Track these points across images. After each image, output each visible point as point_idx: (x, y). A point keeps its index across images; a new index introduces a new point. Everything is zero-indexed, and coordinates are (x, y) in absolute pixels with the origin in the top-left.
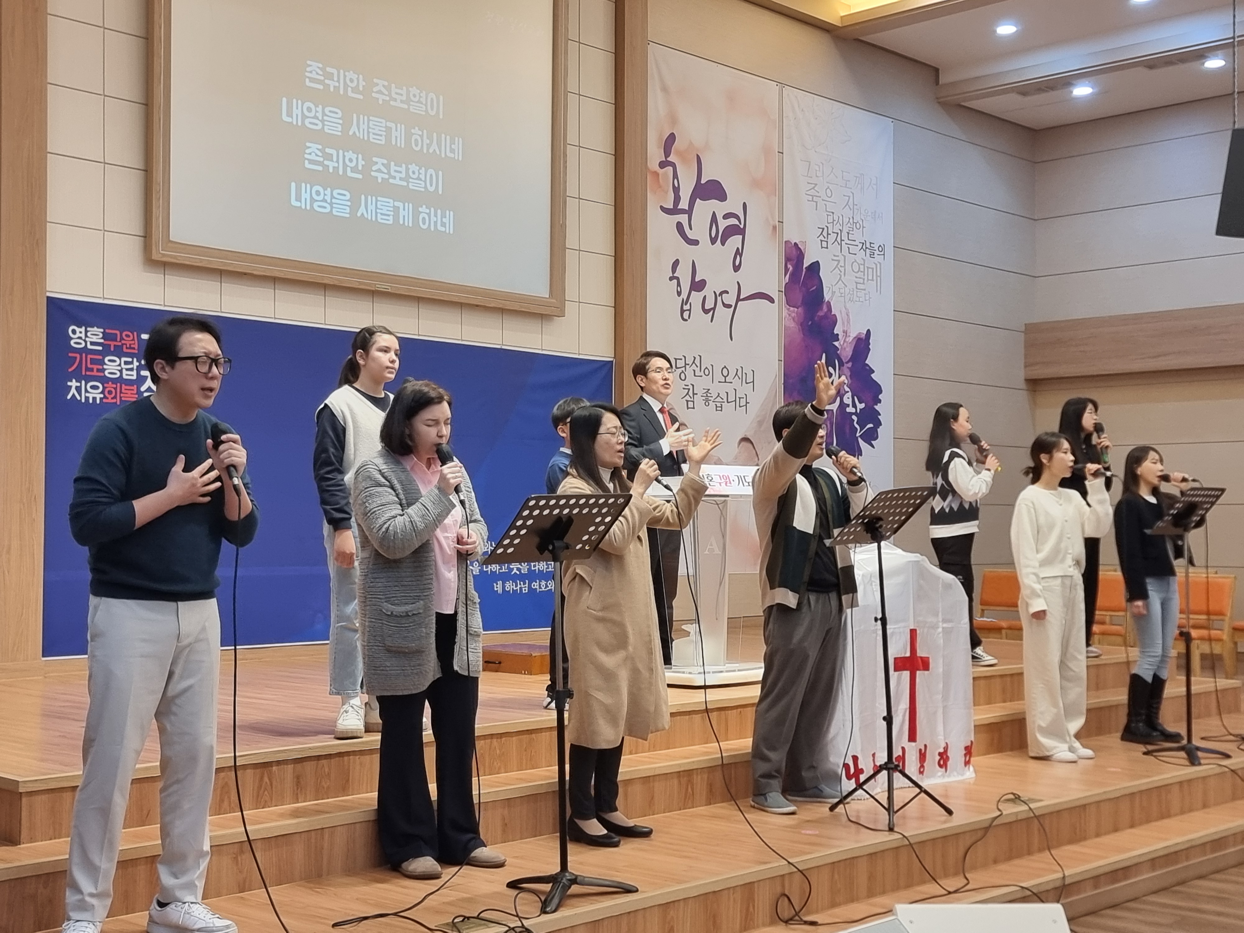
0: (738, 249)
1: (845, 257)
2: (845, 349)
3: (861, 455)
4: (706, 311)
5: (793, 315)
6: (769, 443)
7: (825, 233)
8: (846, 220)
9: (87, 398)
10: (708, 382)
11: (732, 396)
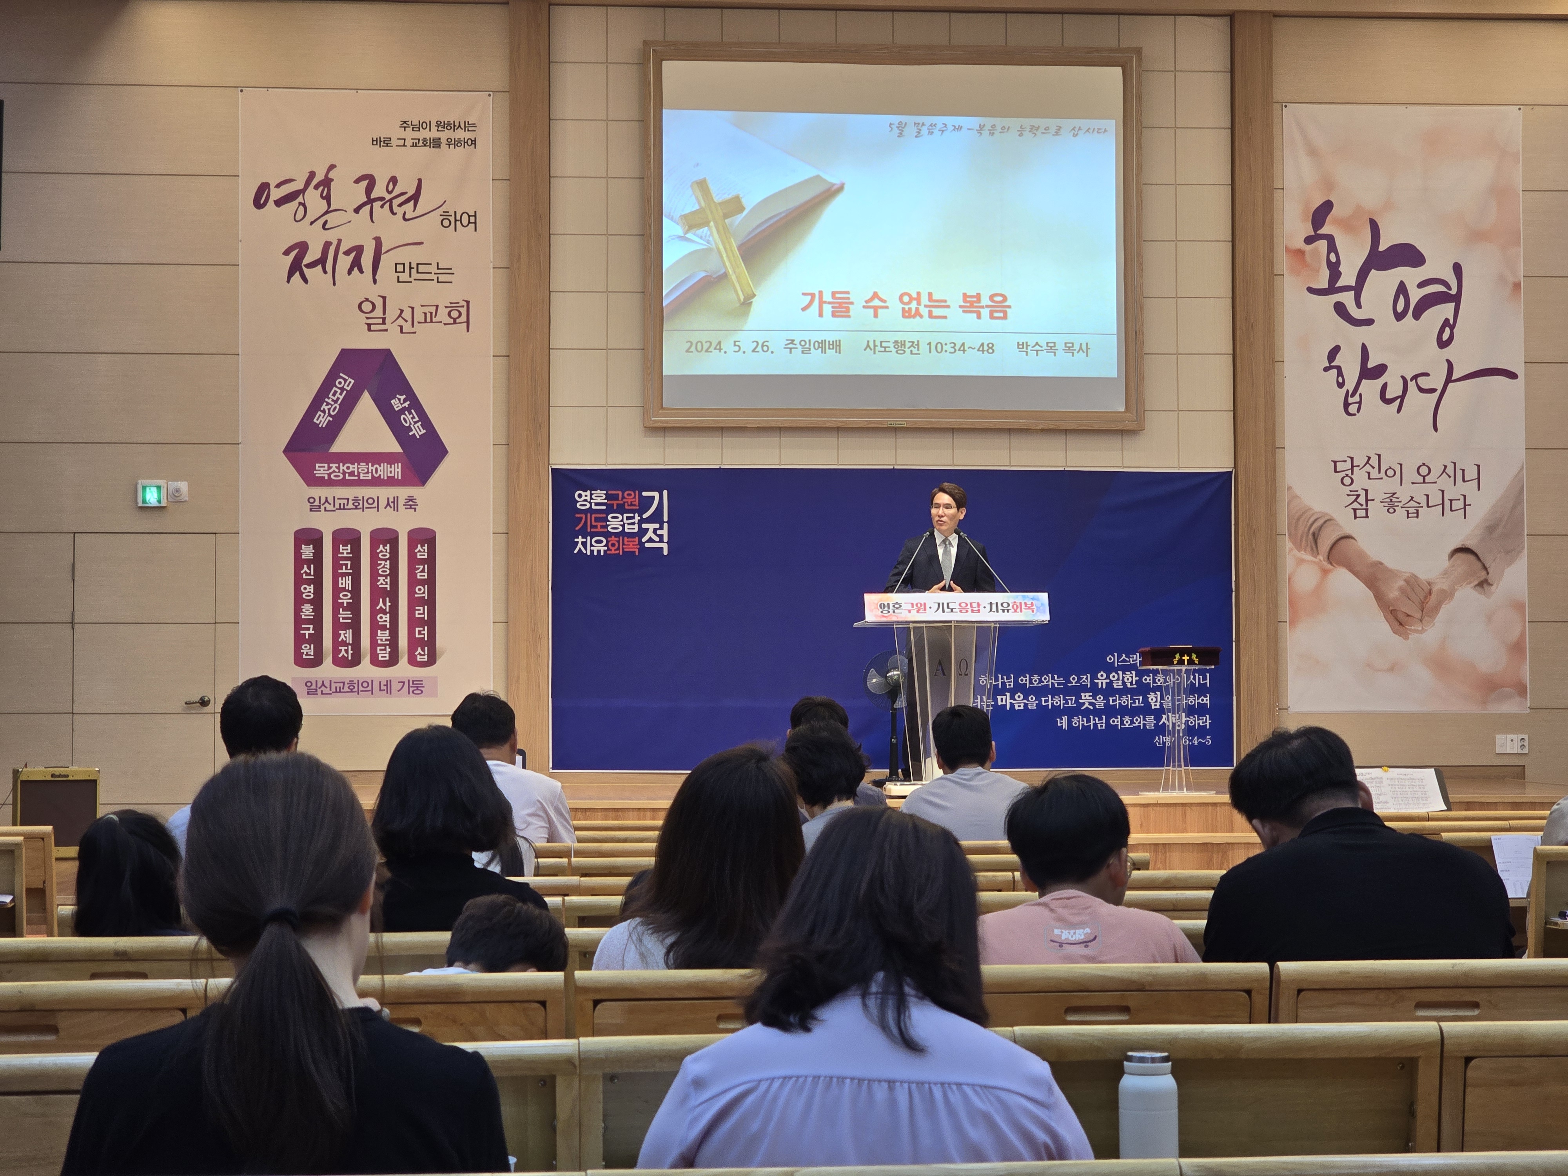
0: (1447, 320)
4: (1389, 402)
6: (1507, 552)
9: (592, 551)
10: (1390, 485)
11: (1435, 499)
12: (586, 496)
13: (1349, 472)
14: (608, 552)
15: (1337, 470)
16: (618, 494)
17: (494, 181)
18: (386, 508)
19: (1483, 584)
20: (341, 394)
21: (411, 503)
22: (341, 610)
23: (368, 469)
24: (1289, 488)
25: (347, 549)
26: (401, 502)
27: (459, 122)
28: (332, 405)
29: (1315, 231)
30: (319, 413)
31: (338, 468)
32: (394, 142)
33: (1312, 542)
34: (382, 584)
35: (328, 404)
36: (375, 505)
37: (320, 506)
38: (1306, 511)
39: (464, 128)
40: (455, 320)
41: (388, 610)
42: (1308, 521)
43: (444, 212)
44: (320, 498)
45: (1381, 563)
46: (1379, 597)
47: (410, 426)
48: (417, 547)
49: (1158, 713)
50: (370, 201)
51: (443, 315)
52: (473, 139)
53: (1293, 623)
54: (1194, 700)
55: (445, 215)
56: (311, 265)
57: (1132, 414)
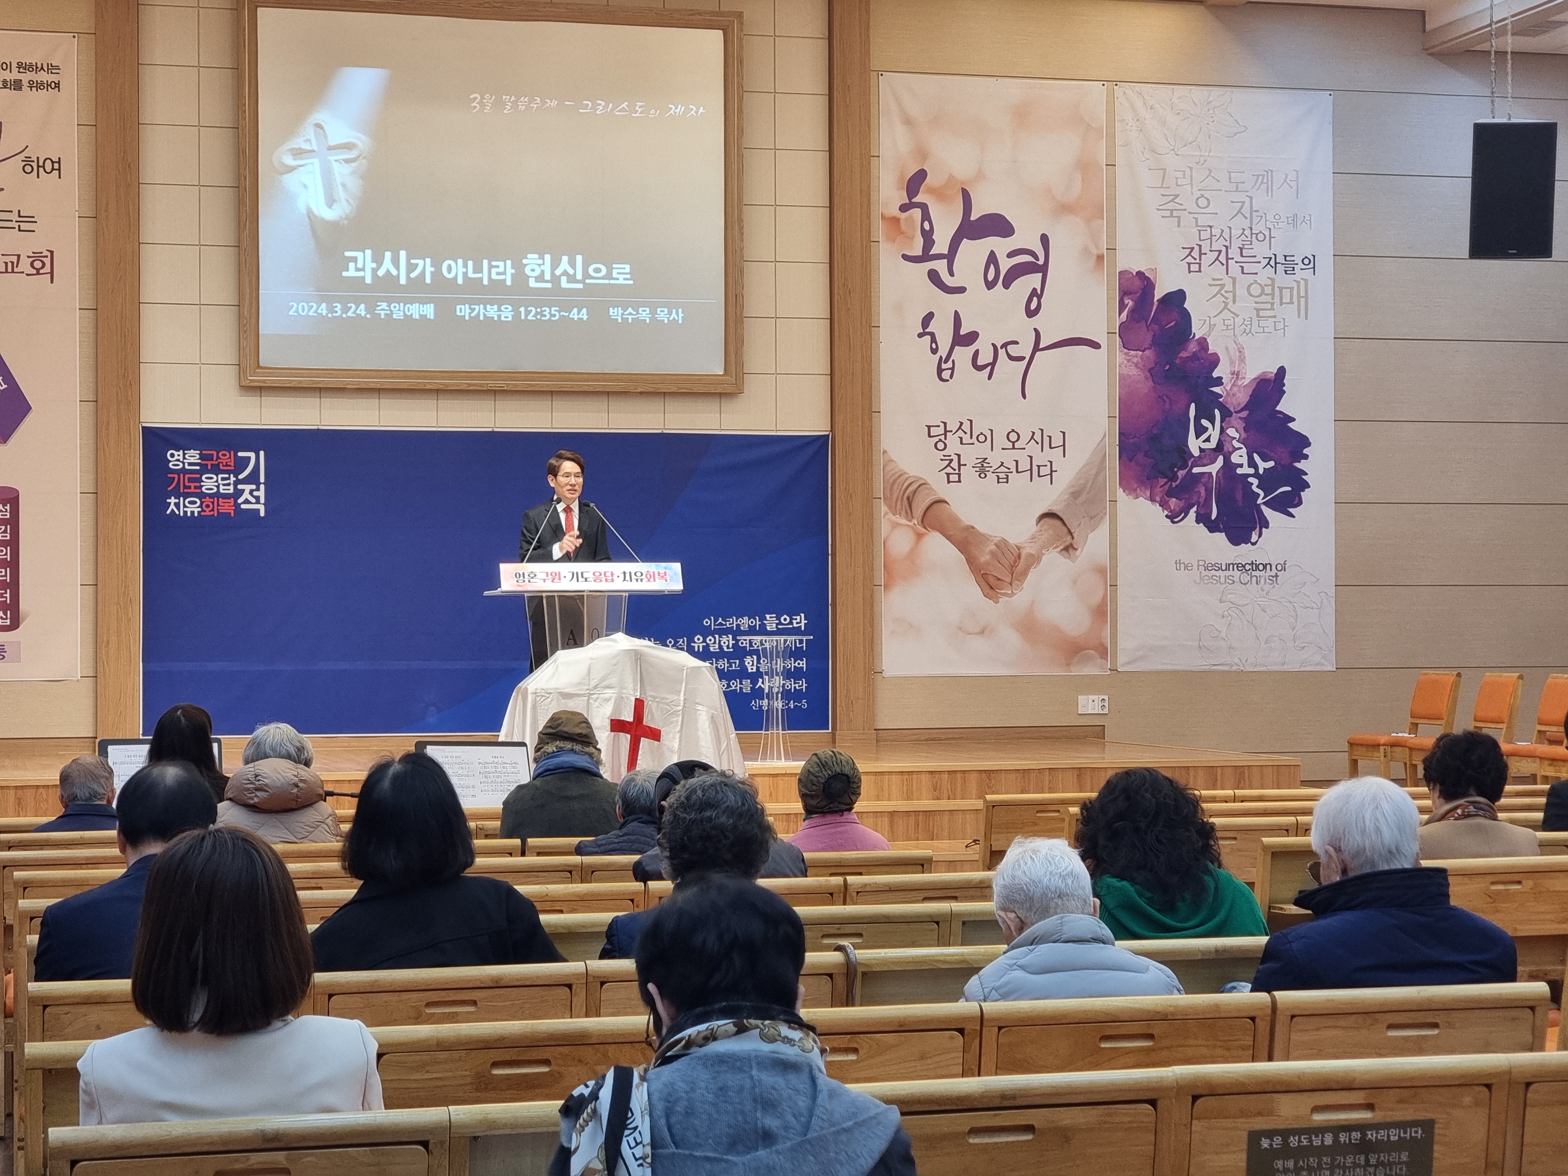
0: (1034, 290)
1: (1234, 280)
2: (1234, 395)
3: (1267, 527)
4: (980, 368)
5: (1135, 360)
6: (1091, 518)
7: (1195, 253)
8: (1236, 232)
9: (185, 512)
10: (982, 450)
11: (1024, 465)
12: (179, 455)
13: (942, 437)
14: (203, 514)
15: (931, 435)
16: (213, 454)
17: (79, 127)
19: (1069, 549)
24: (885, 452)
27: (42, 64)
29: (910, 199)
33: (907, 506)
38: (900, 476)
39: (46, 69)
40: (38, 270)
42: (902, 485)
43: (26, 157)
45: (973, 528)
46: (971, 561)
49: (756, 676)
51: (25, 265)
52: (57, 82)
53: (886, 587)
54: (792, 664)
55: (28, 161)
57: (731, 377)
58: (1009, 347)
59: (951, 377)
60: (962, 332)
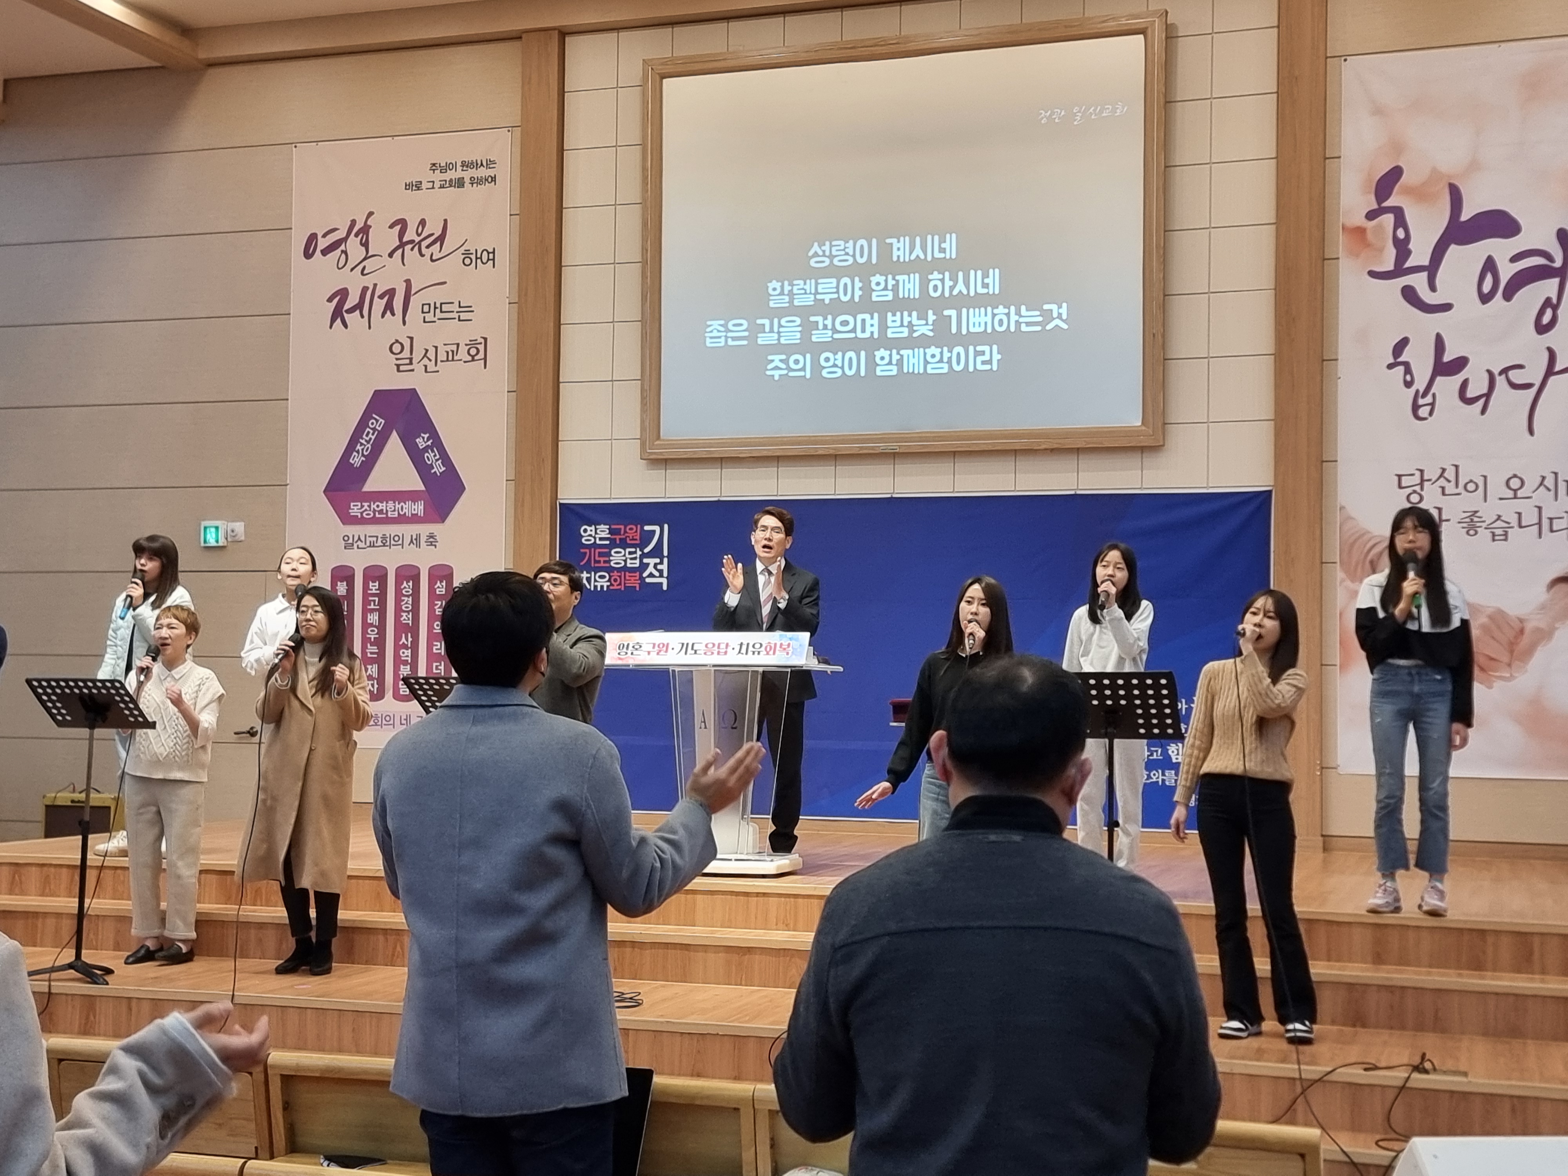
0: (1549, 298)
4: (1469, 402)
9: (595, 587)
10: (1473, 501)
11: (1530, 517)
12: (591, 531)
13: (1418, 488)
14: (611, 588)
15: (1403, 485)
16: (620, 529)
17: (511, 217)
18: (409, 545)
20: (373, 434)
21: (431, 540)
22: (369, 645)
23: (395, 506)
24: (1342, 508)
25: (375, 586)
26: (423, 539)
27: (481, 160)
28: (365, 445)
29: (1379, 204)
30: (355, 453)
31: (369, 506)
32: (424, 186)
33: (1370, 571)
34: (405, 620)
35: (362, 444)
36: (400, 542)
37: (353, 545)
38: (1363, 534)
39: (485, 165)
40: (473, 357)
41: (409, 645)
42: (1364, 547)
43: (466, 251)
44: (353, 536)
47: (432, 464)
48: (436, 583)
50: (402, 245)
51: (463, 354)
52: (493, 176)
55: (467, 254)
56: (348, 311)
57: (1148, 428)
58: (1511, 374)
59: (1431, 413)
60: (1447, 358)
